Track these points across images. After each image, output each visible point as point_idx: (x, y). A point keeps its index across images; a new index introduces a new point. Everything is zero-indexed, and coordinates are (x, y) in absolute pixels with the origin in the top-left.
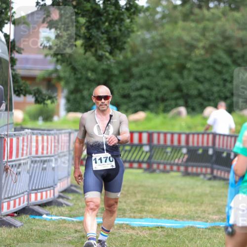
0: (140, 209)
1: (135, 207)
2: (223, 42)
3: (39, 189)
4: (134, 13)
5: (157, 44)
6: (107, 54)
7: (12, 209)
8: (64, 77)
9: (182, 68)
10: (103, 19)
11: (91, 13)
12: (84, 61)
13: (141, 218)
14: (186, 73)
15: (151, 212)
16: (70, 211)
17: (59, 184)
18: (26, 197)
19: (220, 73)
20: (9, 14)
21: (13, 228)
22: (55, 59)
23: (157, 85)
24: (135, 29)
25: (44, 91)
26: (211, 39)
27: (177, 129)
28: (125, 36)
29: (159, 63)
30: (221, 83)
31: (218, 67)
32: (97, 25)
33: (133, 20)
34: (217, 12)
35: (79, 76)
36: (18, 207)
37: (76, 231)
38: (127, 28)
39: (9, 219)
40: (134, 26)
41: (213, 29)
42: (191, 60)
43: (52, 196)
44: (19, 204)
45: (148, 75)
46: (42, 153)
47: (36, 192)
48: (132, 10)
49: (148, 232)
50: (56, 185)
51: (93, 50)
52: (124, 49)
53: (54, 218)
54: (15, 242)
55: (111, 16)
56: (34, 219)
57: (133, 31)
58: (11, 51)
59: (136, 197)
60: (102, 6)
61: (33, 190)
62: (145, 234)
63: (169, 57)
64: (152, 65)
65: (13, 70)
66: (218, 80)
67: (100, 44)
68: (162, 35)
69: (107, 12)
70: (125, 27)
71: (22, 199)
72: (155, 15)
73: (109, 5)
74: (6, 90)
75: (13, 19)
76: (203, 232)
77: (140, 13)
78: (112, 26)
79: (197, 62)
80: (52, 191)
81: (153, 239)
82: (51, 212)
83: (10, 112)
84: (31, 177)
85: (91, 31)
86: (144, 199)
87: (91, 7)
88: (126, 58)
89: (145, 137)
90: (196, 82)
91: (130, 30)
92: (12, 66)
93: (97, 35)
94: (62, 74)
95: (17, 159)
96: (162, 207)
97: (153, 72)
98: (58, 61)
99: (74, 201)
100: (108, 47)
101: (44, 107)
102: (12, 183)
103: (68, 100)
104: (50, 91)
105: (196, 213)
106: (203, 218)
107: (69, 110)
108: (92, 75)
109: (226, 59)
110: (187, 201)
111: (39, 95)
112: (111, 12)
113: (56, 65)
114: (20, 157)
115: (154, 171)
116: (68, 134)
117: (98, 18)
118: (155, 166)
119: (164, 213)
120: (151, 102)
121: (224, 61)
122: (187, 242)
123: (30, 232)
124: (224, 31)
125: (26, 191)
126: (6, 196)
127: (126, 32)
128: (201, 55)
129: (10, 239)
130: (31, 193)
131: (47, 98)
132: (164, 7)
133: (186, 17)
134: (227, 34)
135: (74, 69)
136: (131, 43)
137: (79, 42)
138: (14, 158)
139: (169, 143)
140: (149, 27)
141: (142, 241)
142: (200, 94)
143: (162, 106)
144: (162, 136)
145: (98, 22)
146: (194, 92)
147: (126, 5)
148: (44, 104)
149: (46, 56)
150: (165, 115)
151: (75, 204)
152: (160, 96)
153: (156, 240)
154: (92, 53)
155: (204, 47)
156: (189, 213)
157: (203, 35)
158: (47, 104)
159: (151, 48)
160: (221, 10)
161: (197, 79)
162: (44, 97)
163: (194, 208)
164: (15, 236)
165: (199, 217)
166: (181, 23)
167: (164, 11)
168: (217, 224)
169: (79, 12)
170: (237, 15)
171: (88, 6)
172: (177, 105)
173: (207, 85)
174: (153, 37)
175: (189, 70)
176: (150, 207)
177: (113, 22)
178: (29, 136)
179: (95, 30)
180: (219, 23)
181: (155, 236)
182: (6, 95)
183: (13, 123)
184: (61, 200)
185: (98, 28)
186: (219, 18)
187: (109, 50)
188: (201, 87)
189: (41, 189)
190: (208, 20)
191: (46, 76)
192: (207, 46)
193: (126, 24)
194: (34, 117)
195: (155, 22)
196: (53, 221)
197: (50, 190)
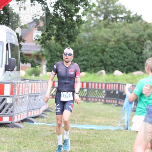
0: (82, 120)
1: (79, 119)
2: (124, 39)
3: (32, 110)
4: (80, 24)
5: (91, 39)
6: (67, 44)
7: (19, 119)
8: (45, 55)
9: (103, 51)
10: (65, 26)
11: (59, 23)
12: (55, 47)
13: (83, 124)
14: (105, 53)
15: (88, 122)
16: (48, 121)
17: (42, 107)
18: (26, 113)
19: (122, 53)
20: (19, 23)
21: (19, 129)
22: (41, 46)
23: (91, 59)
24: (81, 32)
25: (36, 61)
26: (118, 37)
27: (100, 81)
28: (76, 35)
29: (92, 49)
30: (123, 58)
31: (121, 51)
32: (62, 29)
33: (80, 27)
34: (121, 24)
35: (53, 54)
36: (22, 118)
37: (51, 131)
38: (77, 31)
39: (18, 124)
40: (80, 30)
41: (119, 32)
42: (108, 47)
43: (39, 113)
44: (23, 117)
45: (87, 54)
46: (34, 92)
47: (31, 111)
48: (79, 22)
49: (86, 131)
50: (41, 107)
51: (60, 41)
52: (75, 41)
53: (40, 124)
54: (21, 136)
55: (69, 25)
56: (30, 124)
57: (79, 33)
58: (20, 42)
59: (80, 114)
60: (64, 20)
61: (29, 110)
62: (85, 132)
63: (97, 46)
64: (89, 49)
65: (20, 50)
66: (121, 57)
67: (63, 39)
68: (94, 35)
69: (67, 23)
70: (76, 30)
71: (24, 114)
72: (90, 25)
73: (68, 20)
74: (17, 61)
75: (21, 26)
76: (113, 132)
77: (83, 24)
78: (70, 30)
79: (111, 48)
80: (39, 111)
81: (88, 135)
82: (38, 121)
83: (19, 72)
84: (28, 103)
85: (59, 32)
86: (84, 115)
87: (59, 20)
88: (76, 45)
89: (85, 84)
90: (110, 58)
91: (78, 32)
92: (20, 49)
93: (62, 34)
94: (44, 53)
95: (22, 94)
96: (93, 119)
97: (89, 53)
98: (42, 46)
99: (50, 116)
100: (67, 40)
101: (36, 69)
102: (20, 106)
103: (47, 66)
104: (38, 61)
105: (110, 122)
106: (114, 125)
107: (48, 71)
108: (59, 53)
109: (125, 47)
110: (105, 116)
111: (33, 63)
112: (69, 23)
113: (41, 49)
114: (23, 94)
115: (89, 101)
116: (47, 83)
117: (63, 26)
118: (90, 99)
119: (94, 122)
120: (88, 67)
121: (124, 48)
122: (105, 137)
123: (28, 131)
124: (124, 33)
125: (26, 111)
126: (16, 113)
127: (76, 33)
128: (113, 45)
129: (18, 134)
130: (28, 112)
131: (37, 64)
132: (95, 21)
133: (106, 26)
134: (126, 35)
135: (50, 51)
136: (79, 38)
137: (53, 38)
138: (20, 94)
139: (96, 88)
140: (87, 30)
141: (83, 136)
142: (112, 64)
143: (93, 70)
144: (93, 85)
145: (62, 28)
146: (109, 63)
147: (76, 19)
148: (36, 67)
149: (36, 44)
150: (95, 74)
151: (50, 117)
152: (92, 64)
153: (90, 135)
154: (59, 43)
155: (114, 41)
156: (106, 122)
157: (114, 35)
158: (37, 68)
159: (88, 41)
160: (123, 23)
161: (111, 56)
162: (35, 64)
163: (109, 120)
164: (21, 132)
165: (111, 124)
166: (103, 29)
167: (95, 23)
168: (120, 128)
169: (53, 22)
170: (131, 25)
171: (58, 20)
172: (101, 69)
173: (116, 60)
174: (89, 36)
175: (107, 52)
176: (87, 119)
177: (70, 28)
178: (28, 83)
179: (61, 32)
180: (122, 29)
181: (90, 133)
182: (17, 63)
183: (20, 77)
184: (43, 115)
185: (63, 31)
186: (122, 27)
187: (68, 42)
188: (112, 60)
189: (34, 109)
190: (117, 28)
191: (36, 54)
192: (116, 40)
193: (76, 29)
194: (30, 74)
195: (90, 28)
196: (40, 125)
197: (38, 110)
